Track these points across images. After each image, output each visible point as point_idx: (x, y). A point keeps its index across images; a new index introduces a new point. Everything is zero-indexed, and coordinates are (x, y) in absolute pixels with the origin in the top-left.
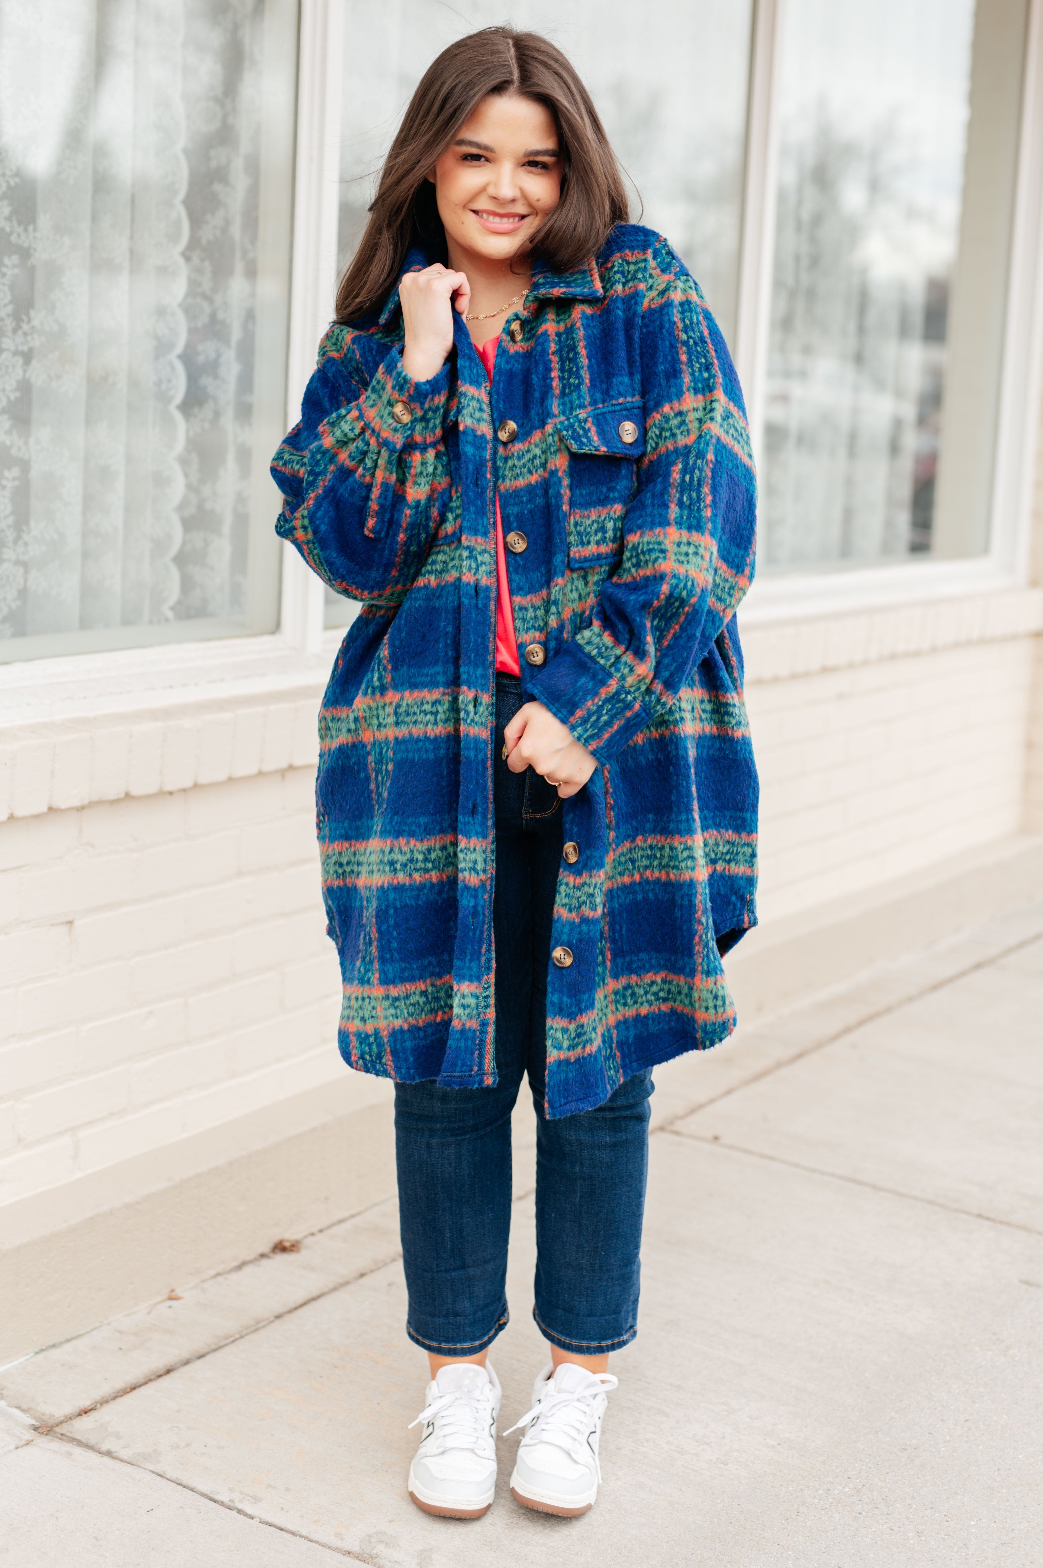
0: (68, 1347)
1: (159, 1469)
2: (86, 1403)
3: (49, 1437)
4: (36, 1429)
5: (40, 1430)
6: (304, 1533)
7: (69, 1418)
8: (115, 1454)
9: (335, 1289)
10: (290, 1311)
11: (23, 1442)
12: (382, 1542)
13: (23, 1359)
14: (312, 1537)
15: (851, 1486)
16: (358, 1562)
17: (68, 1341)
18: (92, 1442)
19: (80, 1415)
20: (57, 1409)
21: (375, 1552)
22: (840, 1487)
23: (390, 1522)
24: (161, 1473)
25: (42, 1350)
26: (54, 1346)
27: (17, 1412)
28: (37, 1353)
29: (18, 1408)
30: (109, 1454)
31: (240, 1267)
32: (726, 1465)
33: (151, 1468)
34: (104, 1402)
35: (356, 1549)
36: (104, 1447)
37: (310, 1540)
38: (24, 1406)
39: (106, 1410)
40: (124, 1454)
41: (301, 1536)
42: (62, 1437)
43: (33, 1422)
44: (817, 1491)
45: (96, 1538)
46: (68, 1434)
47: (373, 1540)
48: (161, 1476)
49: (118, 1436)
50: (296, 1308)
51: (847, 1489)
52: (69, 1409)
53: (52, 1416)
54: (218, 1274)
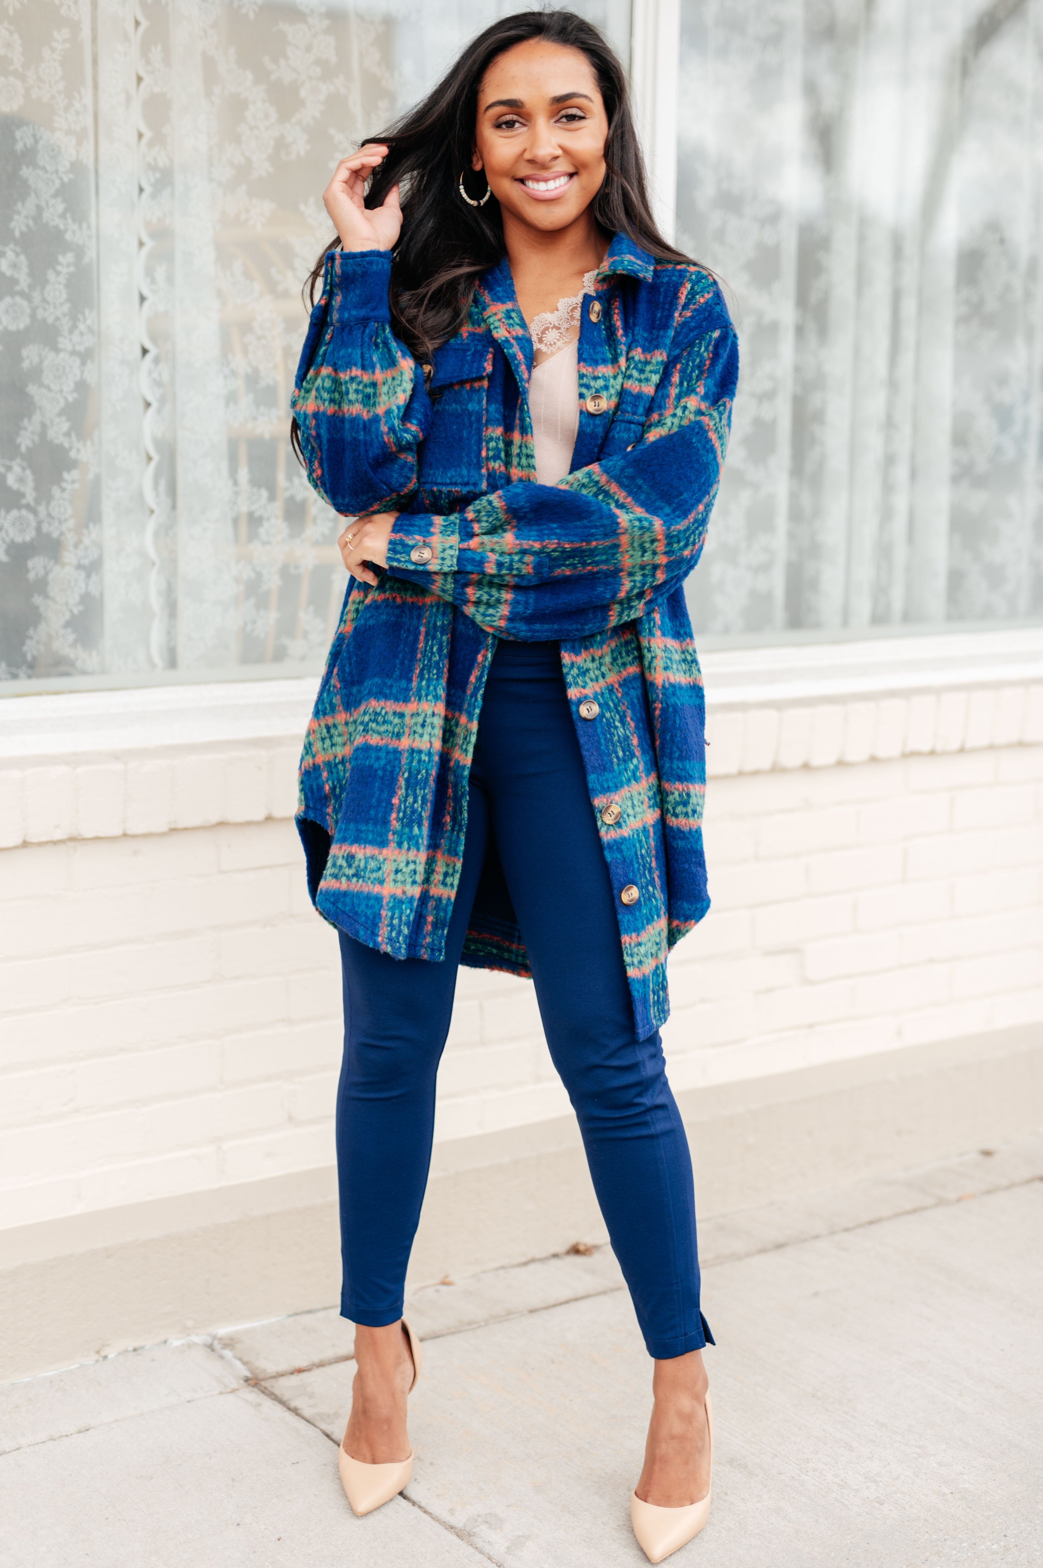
0: (321, 1314)
1: (328, 1429)
2: (303, 1364)
3: (255, 1389)
4: (247, 1380)
5: (250, 1382)
6: (423, 1504)
7: (282, 1375)
8: (300, 1411)
9: (604, 1293)
10: (547, 1308)
11: (229, 1390)
12: (487, 1522)
13: (273, 1320)
14: (429, 1509)
15: (1002, 1544)
16: (453, 1537)
17: (325, 1309)
18: (285, 1398)
19: (292, 1373)
20: (269, 1366)
21: (475, 1530)
22: (989, 1544)
23: (508, 1506)
24: (329, 1433)
25: (296, 1314)
26: (310, 1312)
27: (238, 1364)
28: (290, 1316)
29: (240, 1359)
30: (295, 1411)
31: (525, 1264)
32: (882, 1504)
33: (324, 1426)
34: (321, 1365)
35: (459, 1525)
36: (293, 1404)
37: (425, 1512)
38: (245, 1359)
39: (317, 1373)
40: (307, 1412)
41: (420, 1507)
42: (265, 1392)
43: (248, 1374)
44: (961, 1543)
45: (233, 1480)
46: (270, 1389)
47: (480, 1519)
48: (328, 1436)
49: (311, 1396)
50: (554, 1306)
51: (995, 1547)
52: (283, 1367)
53: (265, 1370)
54: (502, 1268)
